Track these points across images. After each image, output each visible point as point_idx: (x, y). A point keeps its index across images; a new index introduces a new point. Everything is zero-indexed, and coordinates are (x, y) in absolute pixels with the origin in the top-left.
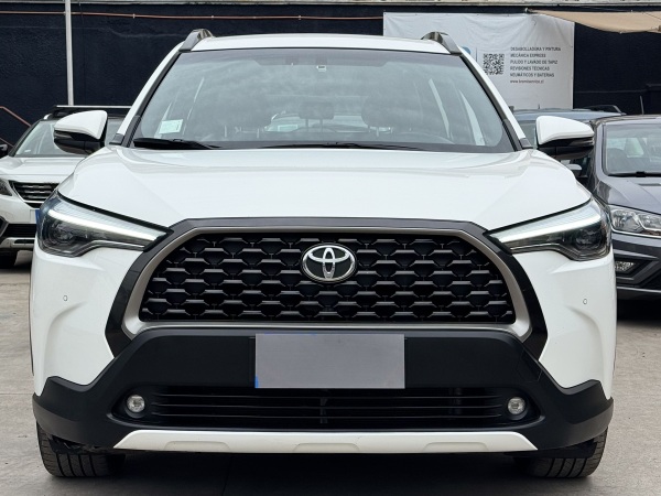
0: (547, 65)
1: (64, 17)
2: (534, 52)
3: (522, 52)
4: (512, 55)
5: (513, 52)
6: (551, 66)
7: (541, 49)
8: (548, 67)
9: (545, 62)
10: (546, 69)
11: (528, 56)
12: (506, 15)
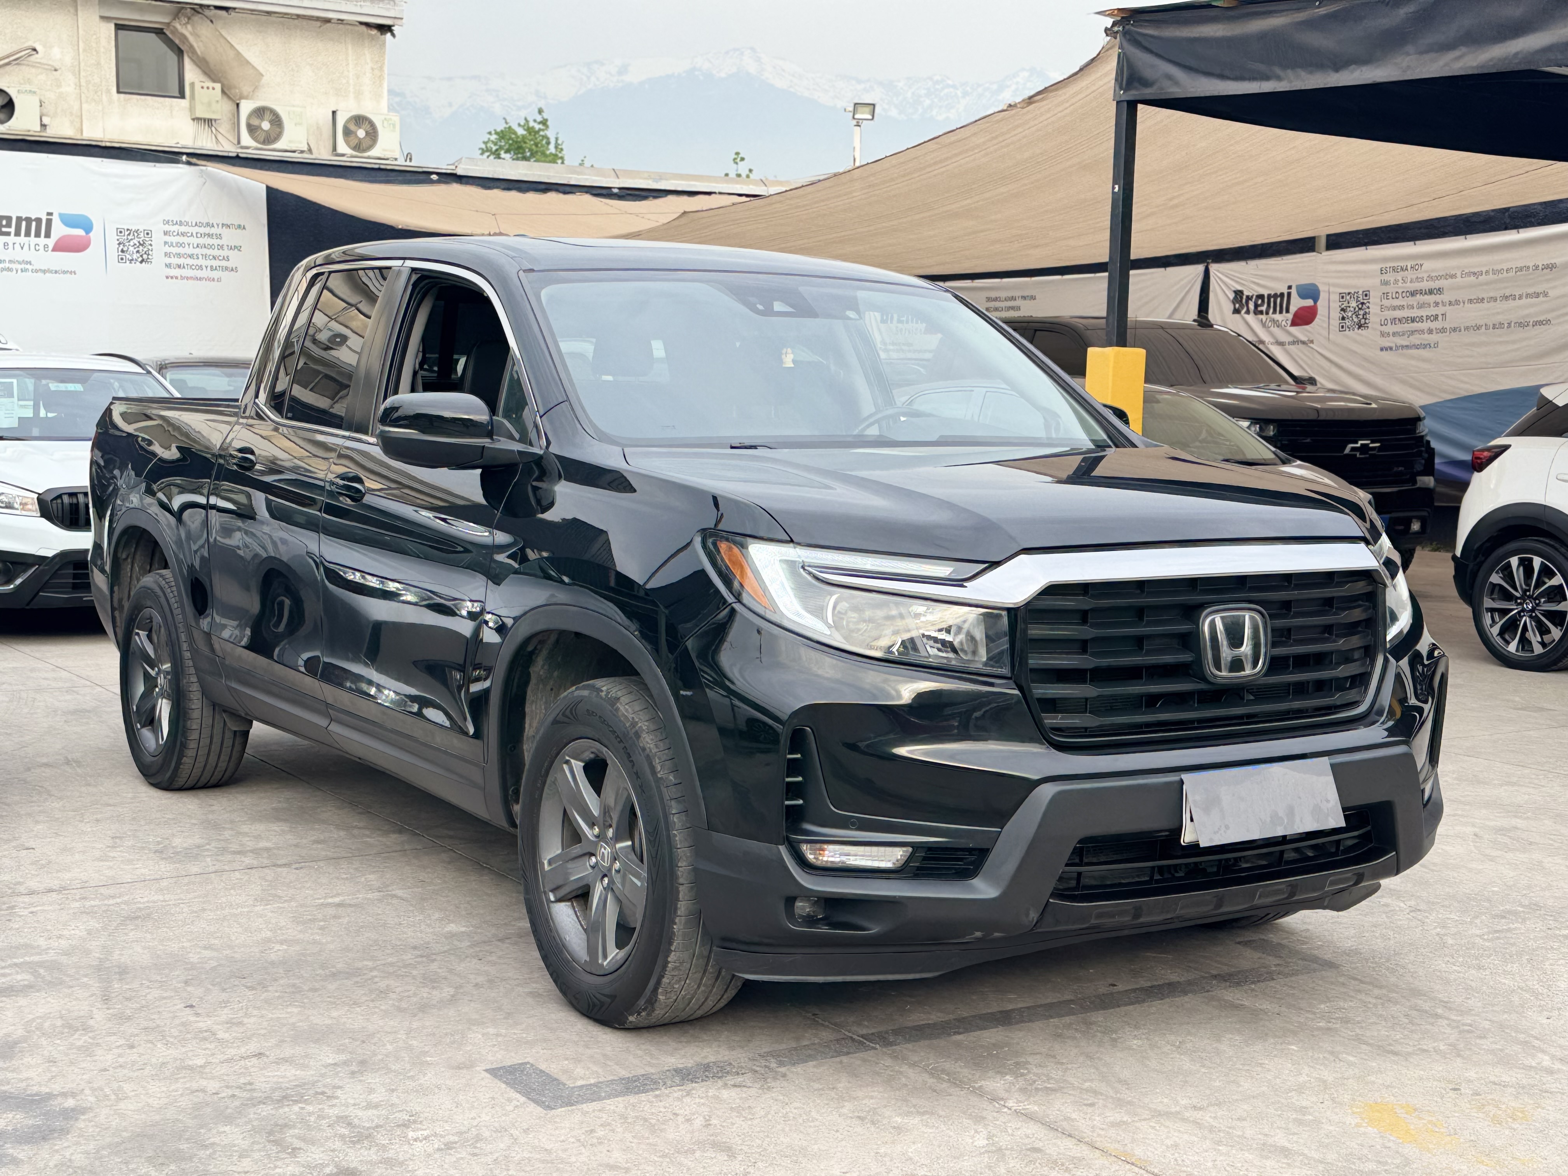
0: (225, 252)
2: (202, 230)
3: (183, 229)
4: (166, 233)
5: (167, 228)
6: (231, 253)
7: (213, 226)
8: (227, 256)
9: (221, 247)
10: (224, 259)
11: (192, 235)
12: (151, 164)
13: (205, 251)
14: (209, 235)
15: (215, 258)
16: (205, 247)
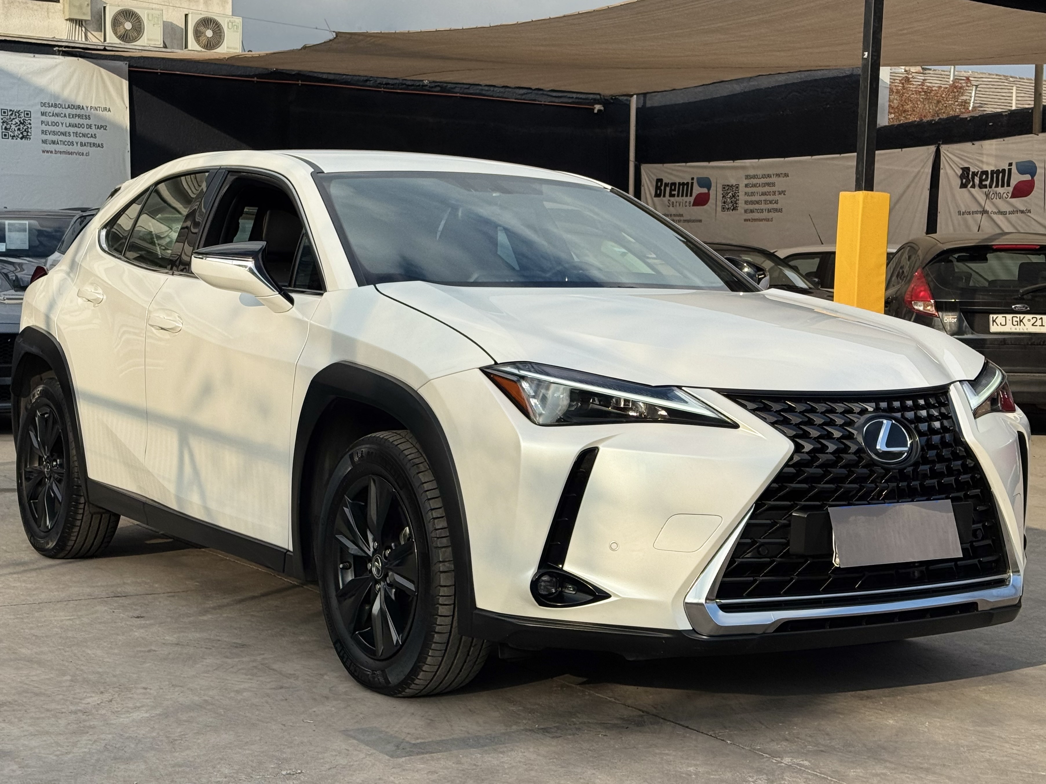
0: (93, 131)
3: (57, 110)
4: (43, 114)
5: (43, 109)
6: (98, 132)
8: (95, 134)
9: (90, 127)
10: (92, 136)
11: (65, 116)
12: (32, 55)
13: (76, 129)
14: (79, 116)
15: (84, 135)
16: (76, 126)
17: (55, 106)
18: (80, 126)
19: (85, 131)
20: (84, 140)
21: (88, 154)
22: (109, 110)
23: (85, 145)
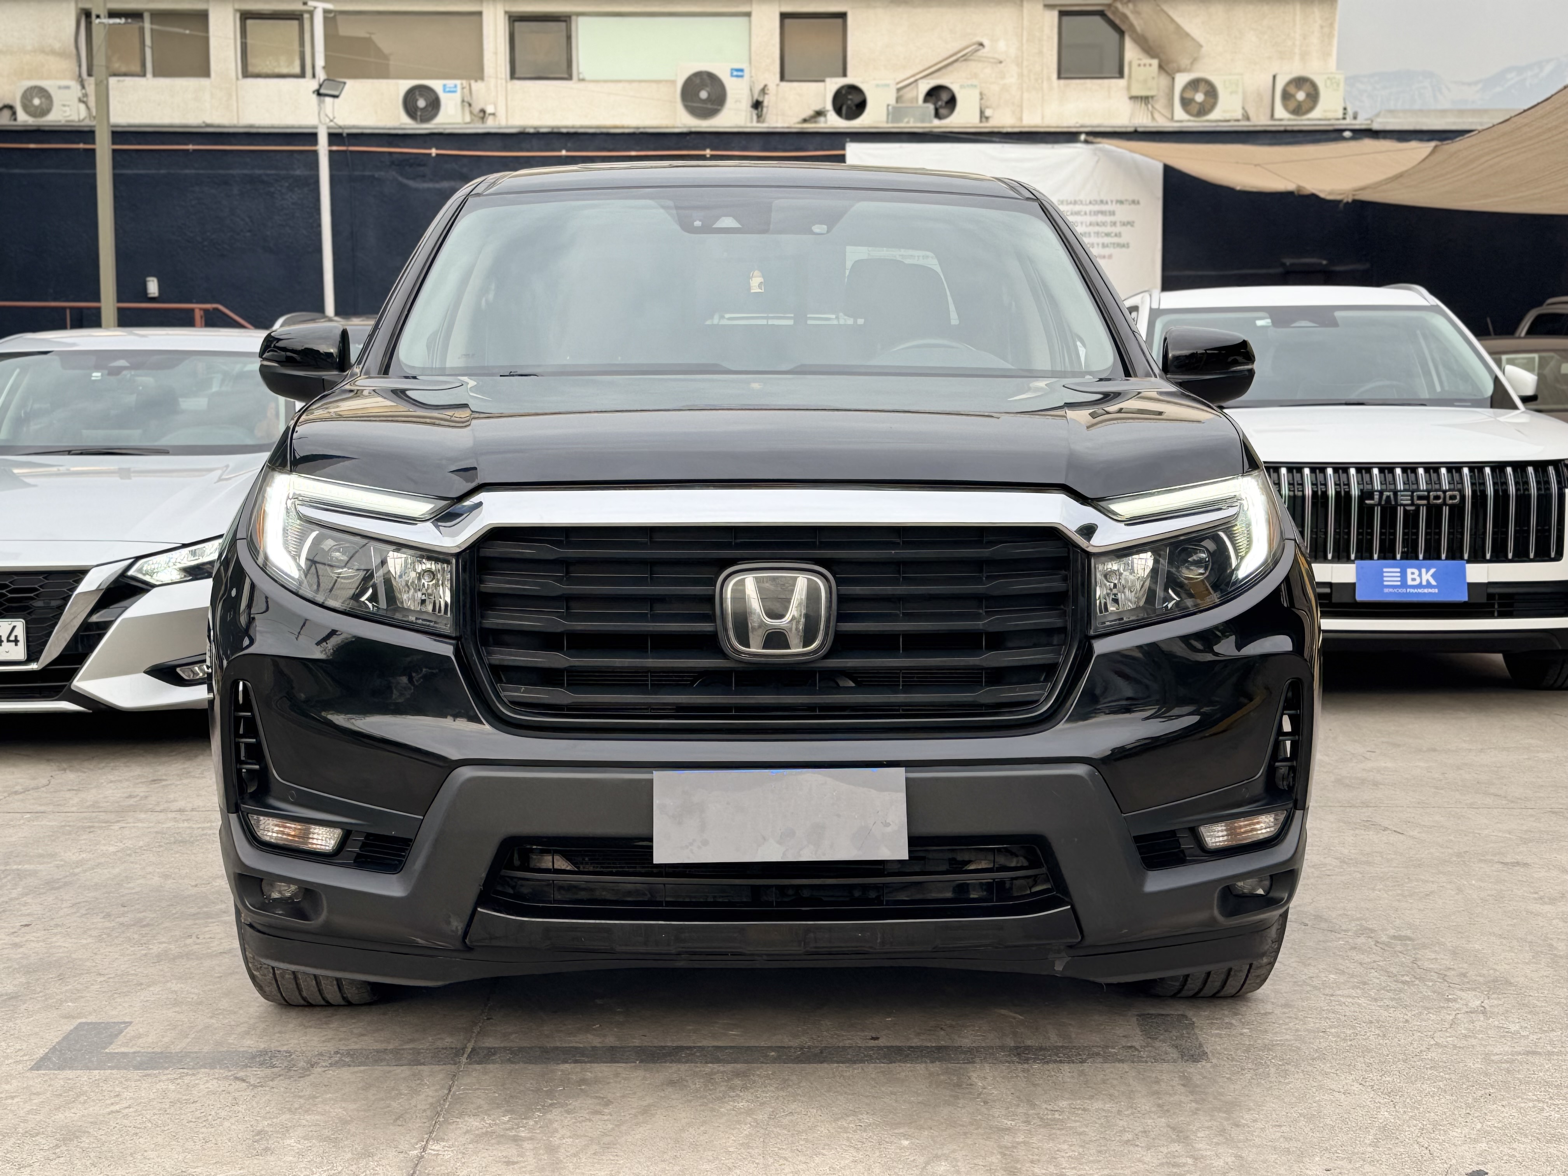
0: (1119, 229)
1: (315, 153)
2: (1097, 208)
3: (1076, 207)
6: (1124, 230)
7: (1107, 203)
8: (1120, 233)
9: (1114, 224)
10: (1116, 235)
11: (1086, 214)
12: (1050, 146)
13: (1097, 229)
14: (1103, 213)
15: (1108, 235)
16: (1098, 224)
17: (1075, 203)
18: (1104, 224)
19: (1108, 229)
20: (1107, 240)
21: (1110, 257)
22: (1138, 203)
23: (1107, 246)
